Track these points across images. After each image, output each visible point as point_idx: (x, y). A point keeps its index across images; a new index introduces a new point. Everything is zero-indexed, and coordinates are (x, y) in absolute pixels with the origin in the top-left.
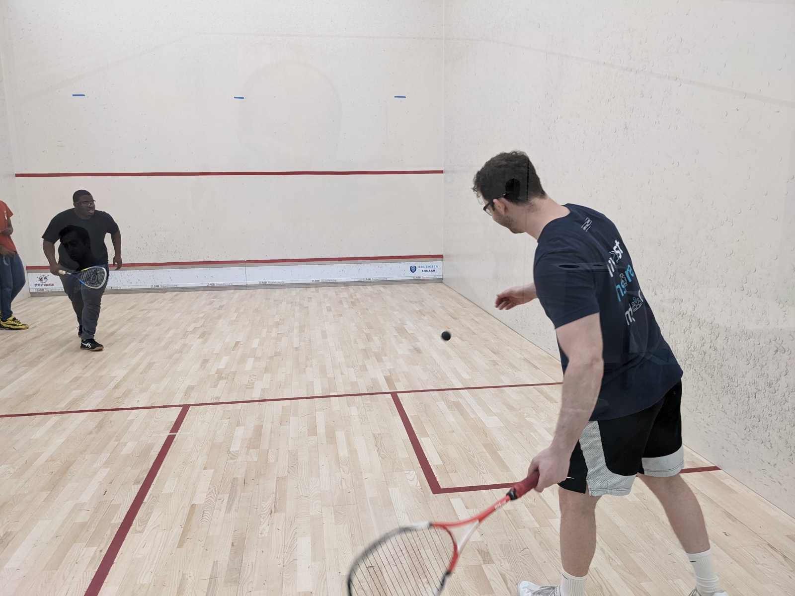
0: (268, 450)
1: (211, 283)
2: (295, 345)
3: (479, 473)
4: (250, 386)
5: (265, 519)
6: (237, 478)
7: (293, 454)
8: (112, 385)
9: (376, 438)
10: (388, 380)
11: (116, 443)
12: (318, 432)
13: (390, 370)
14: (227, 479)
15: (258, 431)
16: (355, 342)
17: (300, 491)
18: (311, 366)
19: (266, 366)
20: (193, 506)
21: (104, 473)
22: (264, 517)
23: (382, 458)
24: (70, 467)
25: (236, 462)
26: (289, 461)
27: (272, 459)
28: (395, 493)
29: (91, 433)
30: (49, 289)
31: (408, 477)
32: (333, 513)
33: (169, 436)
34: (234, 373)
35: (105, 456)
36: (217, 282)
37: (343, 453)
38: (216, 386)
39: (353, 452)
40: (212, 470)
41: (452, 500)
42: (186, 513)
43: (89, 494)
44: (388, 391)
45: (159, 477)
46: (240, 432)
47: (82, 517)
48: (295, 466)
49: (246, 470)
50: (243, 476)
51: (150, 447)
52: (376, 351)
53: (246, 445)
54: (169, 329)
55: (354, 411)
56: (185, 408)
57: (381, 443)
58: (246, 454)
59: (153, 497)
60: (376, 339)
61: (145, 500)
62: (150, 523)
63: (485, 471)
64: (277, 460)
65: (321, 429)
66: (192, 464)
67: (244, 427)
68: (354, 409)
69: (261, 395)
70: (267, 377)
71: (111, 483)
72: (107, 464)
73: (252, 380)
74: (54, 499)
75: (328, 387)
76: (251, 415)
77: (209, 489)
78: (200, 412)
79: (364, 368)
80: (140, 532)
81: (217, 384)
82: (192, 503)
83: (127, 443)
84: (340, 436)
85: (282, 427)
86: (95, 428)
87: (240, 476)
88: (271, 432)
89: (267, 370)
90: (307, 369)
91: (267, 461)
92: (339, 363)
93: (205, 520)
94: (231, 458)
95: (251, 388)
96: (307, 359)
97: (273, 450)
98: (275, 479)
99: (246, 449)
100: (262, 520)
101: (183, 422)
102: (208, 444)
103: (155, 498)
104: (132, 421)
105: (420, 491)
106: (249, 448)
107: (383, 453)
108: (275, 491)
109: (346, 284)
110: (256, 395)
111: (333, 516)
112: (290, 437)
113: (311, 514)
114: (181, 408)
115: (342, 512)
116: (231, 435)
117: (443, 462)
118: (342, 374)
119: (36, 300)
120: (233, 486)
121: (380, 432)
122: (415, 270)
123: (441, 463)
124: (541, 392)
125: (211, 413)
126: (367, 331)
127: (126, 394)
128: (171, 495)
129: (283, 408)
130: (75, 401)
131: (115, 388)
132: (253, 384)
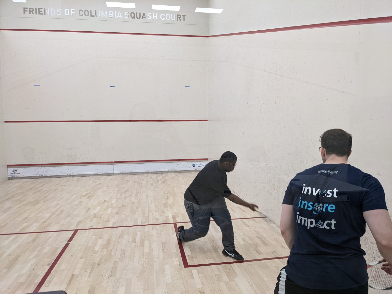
0: (112, 250)
1: (96, 172)
2: (132, 202)
3: (207, 258)
4: (108, 221)
5: (106, 280)
6: (95, 262)
7: (123, 251)
8: (43, 221)
9: (163, 244)
10: (174, 217)
11: (41, 247)
12: (136, 241)
13: (175, 213)
14: (91, 263)
15: (109, 241)
16: (161, 200)
17: (124, 268)
18: (139, 211)
19: (117, 212)
20: (73, 275)
21: (34, 260)
22: (105, 279)
23: (164, 252)
24: (18, 258)
25: (96, 255)
26: (121, 254)
27: (113, 254)
28: (167, 268)
29: (30, 243)
30: (17, 175)
31: (174, 261)
32: (137, 277)
33: (66, 244)
34: (101, 215)
35: (35, 253)
36: (99, 172)
37: (147, 250)
38: (92, 221)
39: (151, 250)
40: (84, 259)
41: (192, 270)
42: (70, 278)
43: (26, 270)
44: (173, 222)
45: (59, 262)
46: (100, 242)
47: (22, 280)
48: (123, 257)
49: (100, 259)
50: (98, 261)
51: (57, 249)
52: (170, 204)
53: (102, 248)
54: (74, 195)
55: (155, 232)
56: (76, 231)
57: (165, 246)
58: (102, 251)
59: (55, 271)
60: (171, 198)
61: (51, 273)
62: (52, 282)
63: (210, 257)
64: (115, 254)
65: (138, 240)
66: (75, 256)
67: (102, 239)
68: (155, 231)
69: (112, 225)
70: (117, 216)
71: (37, 265)
72: (36, 256)
73: (109, 218)
74: (9, 272)
75: (145, 221)
76: (106, 234)
77: (82, 267)
78: (83, 233)
79: (163, 212)
80: (48, 286)
81: (93, 220)
82: (73, 274)
83: (46, 247)
84: (147, 243)
85: (120, 239)
86: (32, 241)
87: (97, 261)
88: (115, 242)
89: (117, 213)
90: (136, 213)
91: (111, 254)
92: (152, 210)
93: (78, 281)
94: (94, 253)
95: (108, 222)
96: (137, 208)
97: (114, 249)
98: (113, 263)
99: (102, 249)
100: (104, 280)
101: (74, 238)
102: (84, 247)
103: (56, 272)
104: (50, 237)
105: (179, 267)
106: (103, 249)
107: (165, 250)
108: (112, 268)
109: (162, 173)
110: (110, 225)
111: (137, 278)
112: (123, 243)
113: (127, 277)
114: (74, 231)
115: (141, 276)
116: (96, 243)
117: (192, 254)
118: (152, 215)
119: (11, 181)
120: (93, 266)
121: (165, 241)
122: (195, 166)
123: (191, 254)
124: (243, 222)
125: (88, 233)
126: (168, 195)
127: (49, 225)
128: (63, 270)
129: (122, 230)
130: (24, 228)
131: (44, 222)
132: (110, 220)
